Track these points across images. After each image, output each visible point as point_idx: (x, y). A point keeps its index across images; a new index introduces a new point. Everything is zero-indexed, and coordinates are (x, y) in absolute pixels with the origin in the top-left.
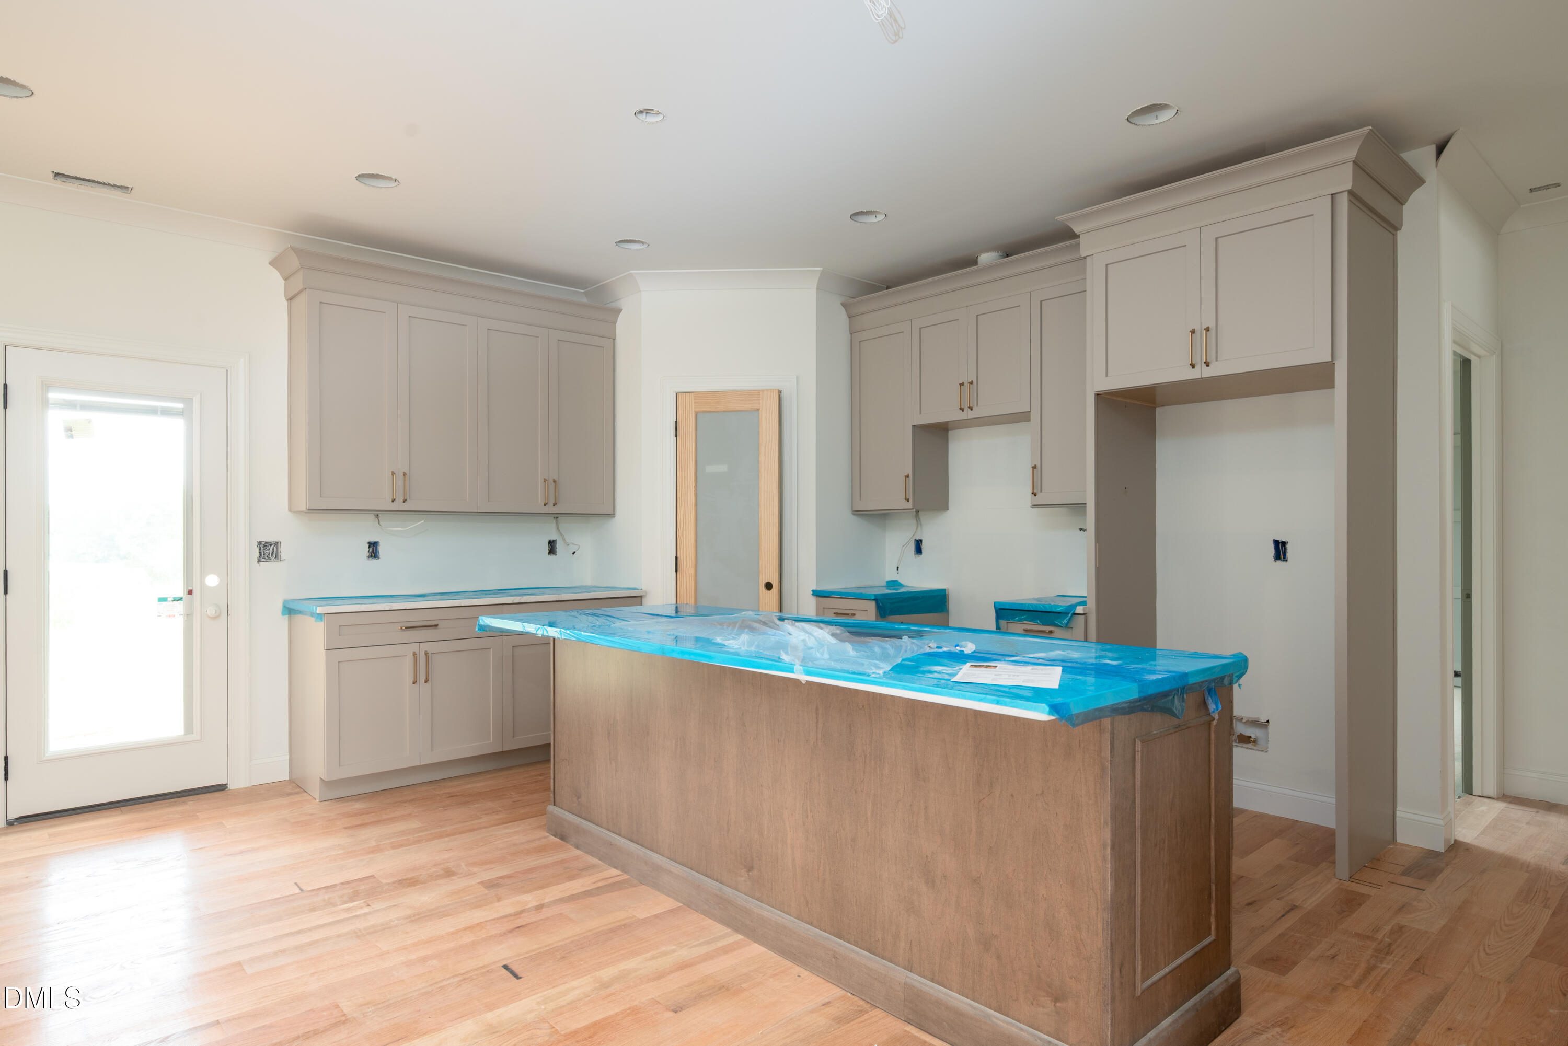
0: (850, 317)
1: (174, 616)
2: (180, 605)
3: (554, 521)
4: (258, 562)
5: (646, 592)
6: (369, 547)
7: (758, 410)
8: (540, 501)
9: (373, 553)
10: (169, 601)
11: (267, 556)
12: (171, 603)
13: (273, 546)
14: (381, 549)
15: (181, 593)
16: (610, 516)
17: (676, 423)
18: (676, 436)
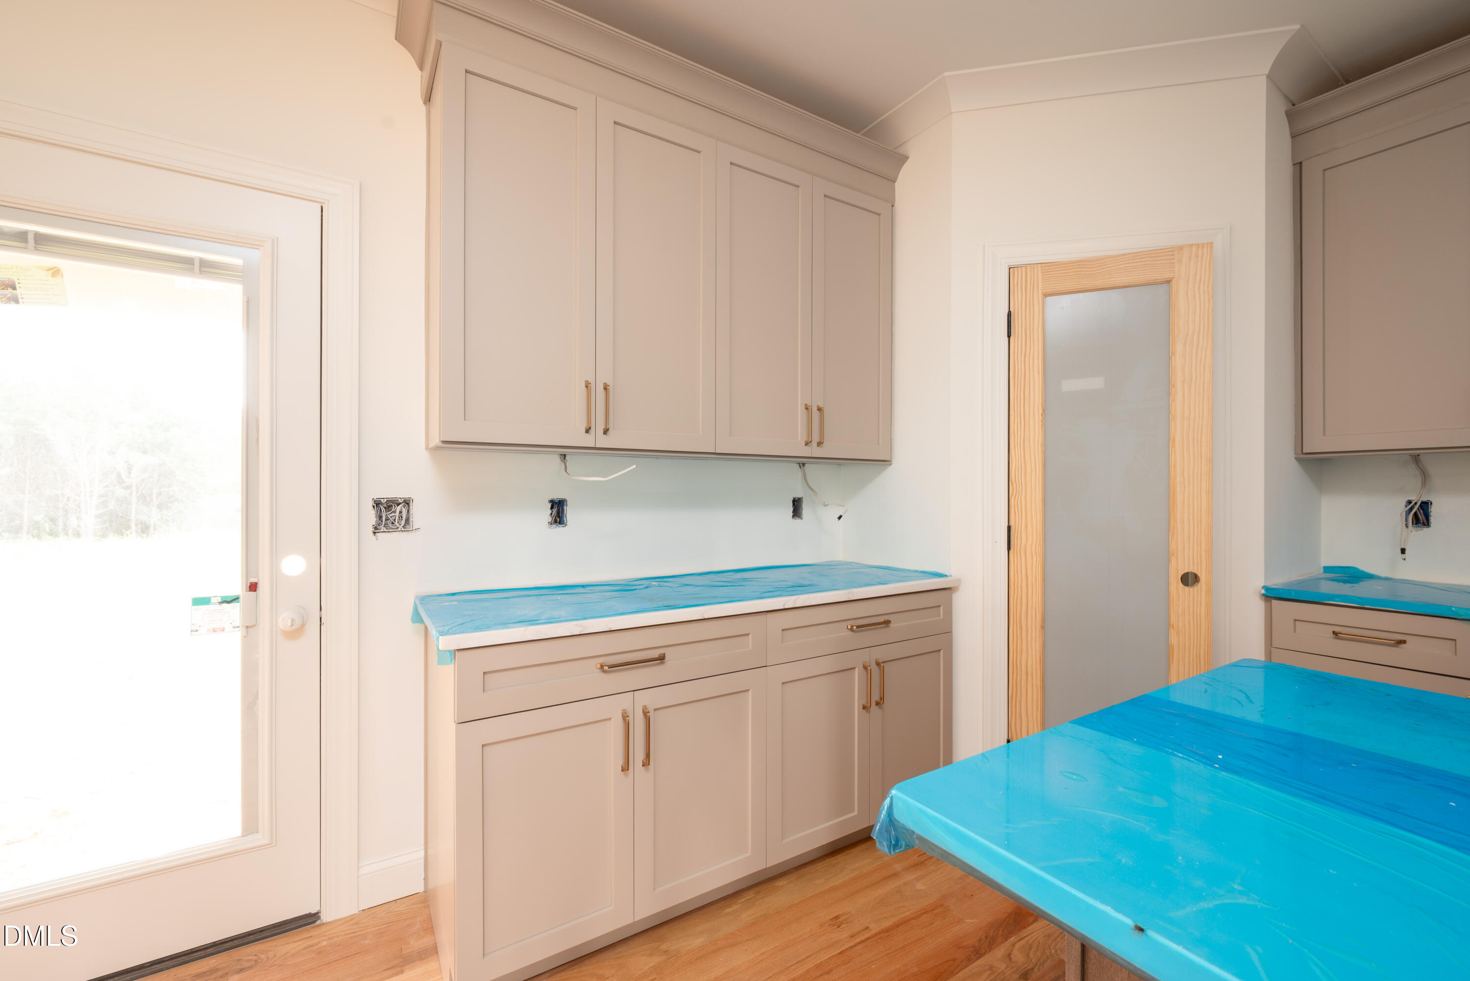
0: (1293, 136)
1: (223, 630)
2: (234, 612)
3: (799, 473)
4: (374, 533)
5: (959, 580)
6: (552, 508)
7: (1168, 282)
8: (799, 439)
9: (559, 516)
10: (214, 603)
11: (393, 523)
12: (218, 607)
13: (401, 505)
14: (570, 513)
15: (237, 588)
16: (886, 462)
17: (1009, 315)
18: (1009, 336)
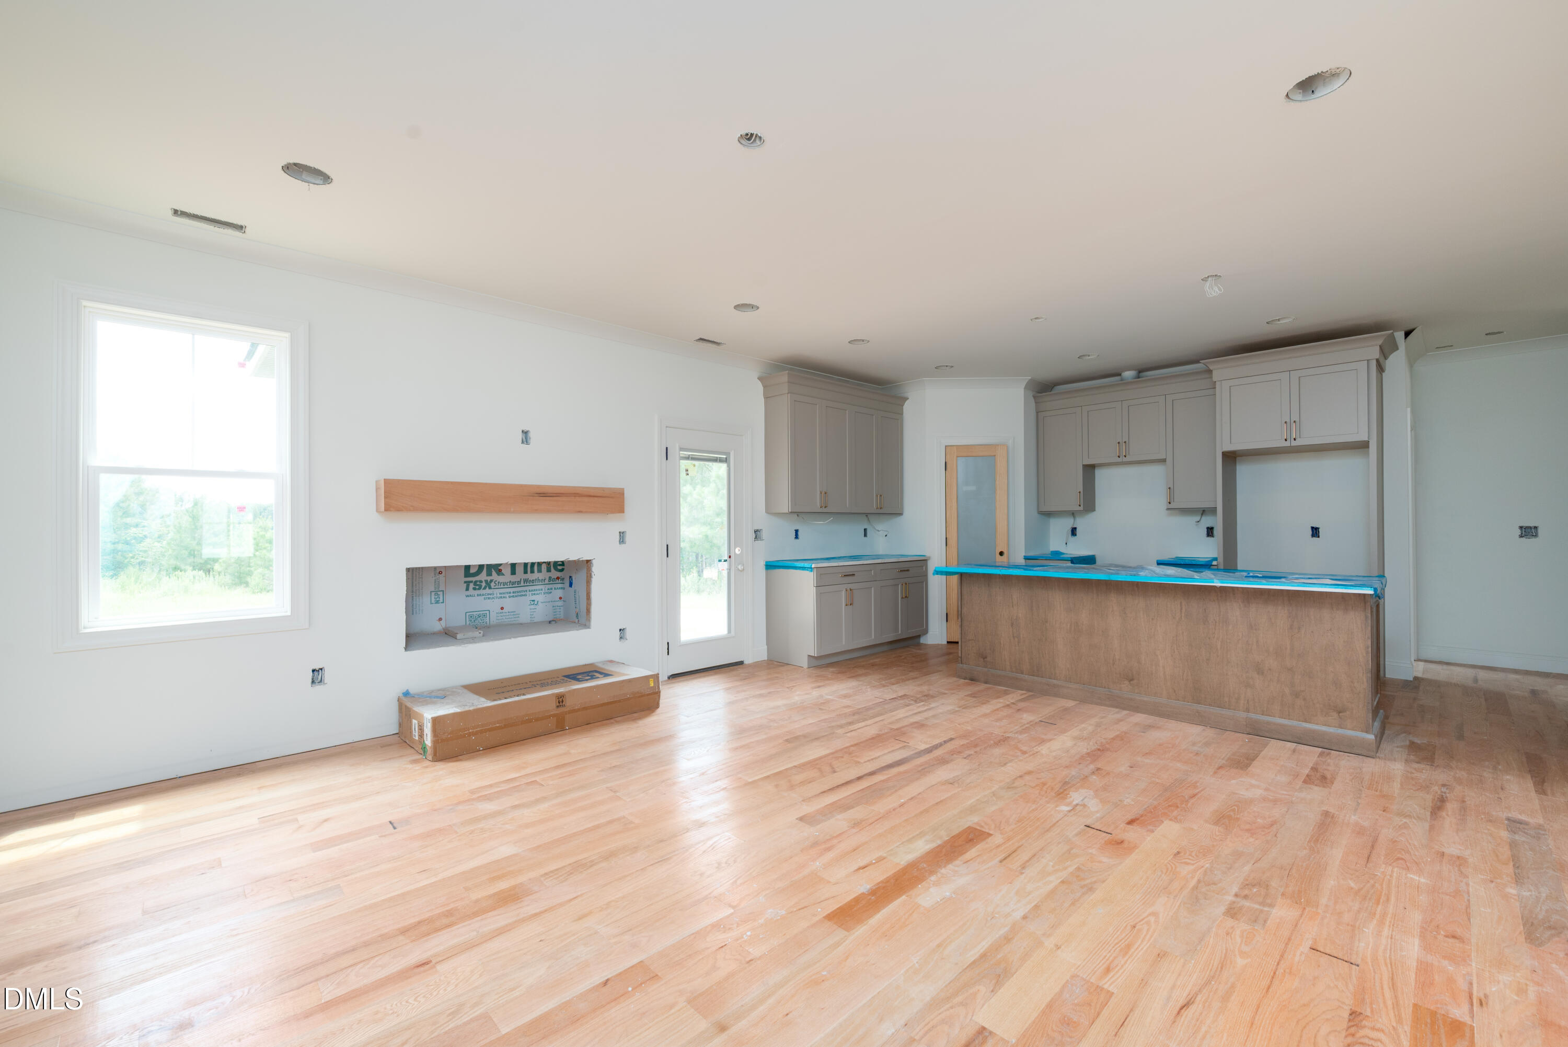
0: (1036, 403)
2: (726, 563)
3: (866, 518)
4: (754, 540)
5: (929, 557)
6: (795, 532)
7: (995, 456)
8: (875, 507)
9: (797, 536)
11: (758, 537)
12: (723, 562)
13: (760, 532)
15: (726, 558)
16: (901, 514)
17: (946, 463)
18: (946, 470)
